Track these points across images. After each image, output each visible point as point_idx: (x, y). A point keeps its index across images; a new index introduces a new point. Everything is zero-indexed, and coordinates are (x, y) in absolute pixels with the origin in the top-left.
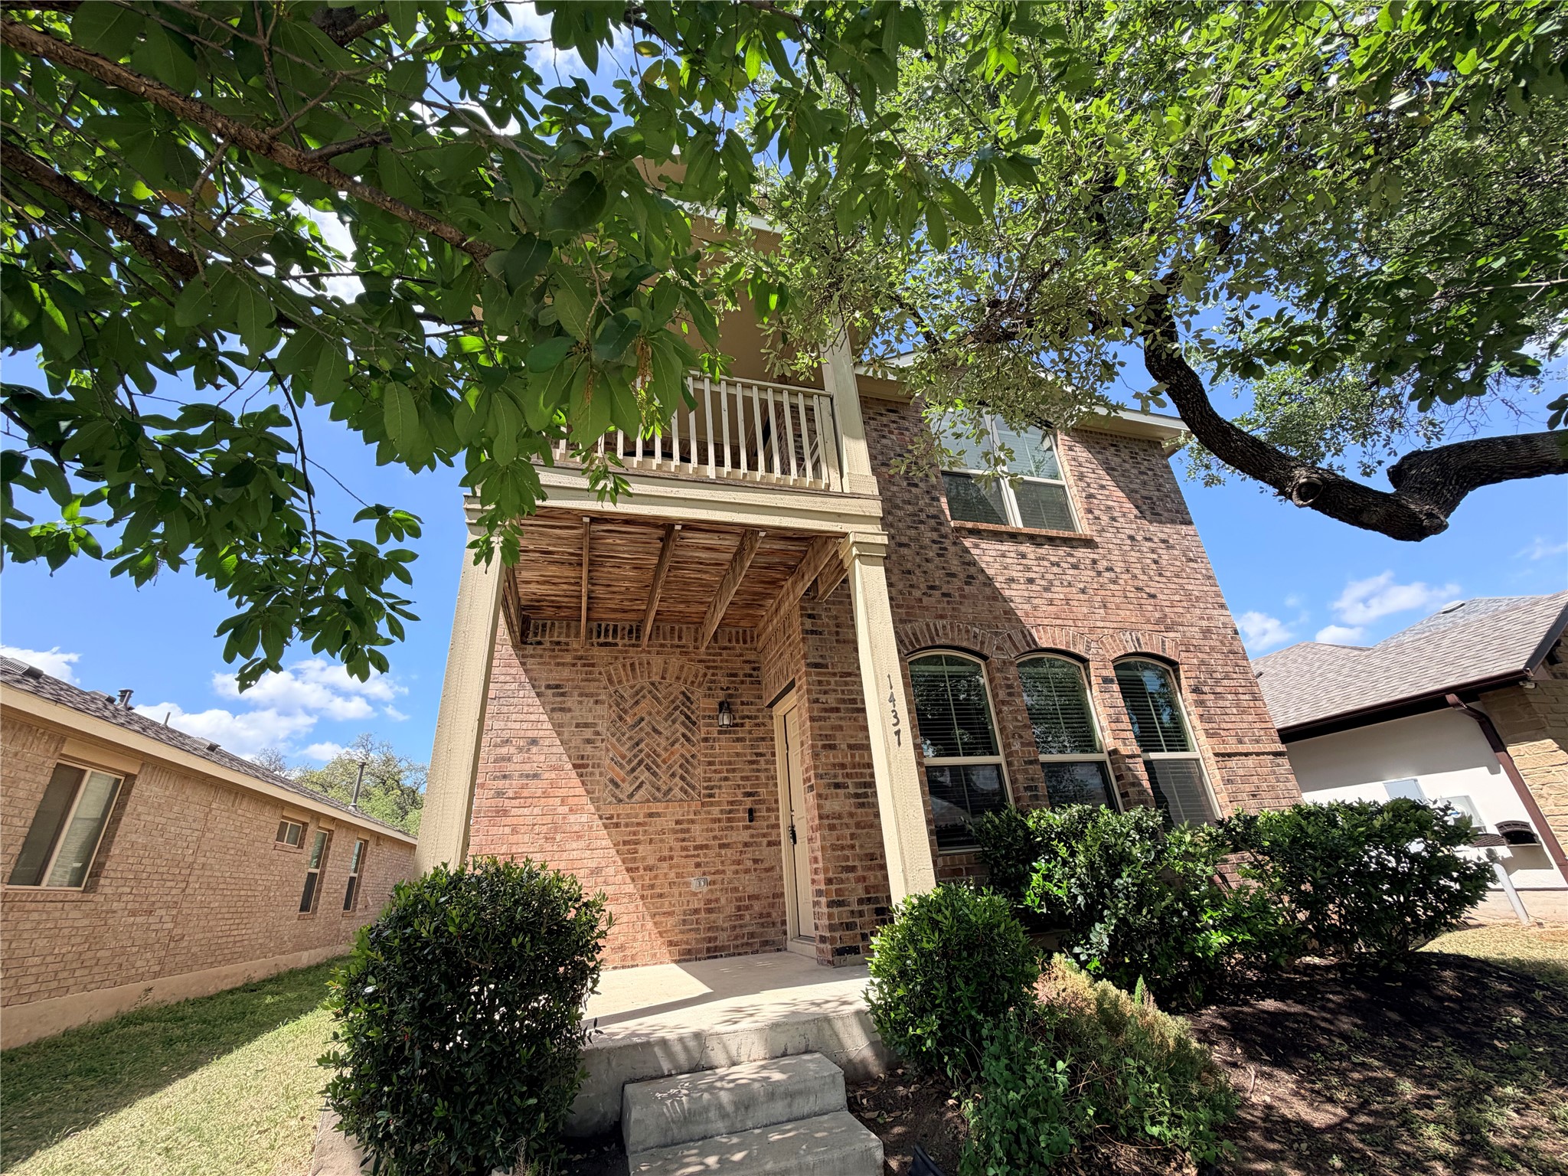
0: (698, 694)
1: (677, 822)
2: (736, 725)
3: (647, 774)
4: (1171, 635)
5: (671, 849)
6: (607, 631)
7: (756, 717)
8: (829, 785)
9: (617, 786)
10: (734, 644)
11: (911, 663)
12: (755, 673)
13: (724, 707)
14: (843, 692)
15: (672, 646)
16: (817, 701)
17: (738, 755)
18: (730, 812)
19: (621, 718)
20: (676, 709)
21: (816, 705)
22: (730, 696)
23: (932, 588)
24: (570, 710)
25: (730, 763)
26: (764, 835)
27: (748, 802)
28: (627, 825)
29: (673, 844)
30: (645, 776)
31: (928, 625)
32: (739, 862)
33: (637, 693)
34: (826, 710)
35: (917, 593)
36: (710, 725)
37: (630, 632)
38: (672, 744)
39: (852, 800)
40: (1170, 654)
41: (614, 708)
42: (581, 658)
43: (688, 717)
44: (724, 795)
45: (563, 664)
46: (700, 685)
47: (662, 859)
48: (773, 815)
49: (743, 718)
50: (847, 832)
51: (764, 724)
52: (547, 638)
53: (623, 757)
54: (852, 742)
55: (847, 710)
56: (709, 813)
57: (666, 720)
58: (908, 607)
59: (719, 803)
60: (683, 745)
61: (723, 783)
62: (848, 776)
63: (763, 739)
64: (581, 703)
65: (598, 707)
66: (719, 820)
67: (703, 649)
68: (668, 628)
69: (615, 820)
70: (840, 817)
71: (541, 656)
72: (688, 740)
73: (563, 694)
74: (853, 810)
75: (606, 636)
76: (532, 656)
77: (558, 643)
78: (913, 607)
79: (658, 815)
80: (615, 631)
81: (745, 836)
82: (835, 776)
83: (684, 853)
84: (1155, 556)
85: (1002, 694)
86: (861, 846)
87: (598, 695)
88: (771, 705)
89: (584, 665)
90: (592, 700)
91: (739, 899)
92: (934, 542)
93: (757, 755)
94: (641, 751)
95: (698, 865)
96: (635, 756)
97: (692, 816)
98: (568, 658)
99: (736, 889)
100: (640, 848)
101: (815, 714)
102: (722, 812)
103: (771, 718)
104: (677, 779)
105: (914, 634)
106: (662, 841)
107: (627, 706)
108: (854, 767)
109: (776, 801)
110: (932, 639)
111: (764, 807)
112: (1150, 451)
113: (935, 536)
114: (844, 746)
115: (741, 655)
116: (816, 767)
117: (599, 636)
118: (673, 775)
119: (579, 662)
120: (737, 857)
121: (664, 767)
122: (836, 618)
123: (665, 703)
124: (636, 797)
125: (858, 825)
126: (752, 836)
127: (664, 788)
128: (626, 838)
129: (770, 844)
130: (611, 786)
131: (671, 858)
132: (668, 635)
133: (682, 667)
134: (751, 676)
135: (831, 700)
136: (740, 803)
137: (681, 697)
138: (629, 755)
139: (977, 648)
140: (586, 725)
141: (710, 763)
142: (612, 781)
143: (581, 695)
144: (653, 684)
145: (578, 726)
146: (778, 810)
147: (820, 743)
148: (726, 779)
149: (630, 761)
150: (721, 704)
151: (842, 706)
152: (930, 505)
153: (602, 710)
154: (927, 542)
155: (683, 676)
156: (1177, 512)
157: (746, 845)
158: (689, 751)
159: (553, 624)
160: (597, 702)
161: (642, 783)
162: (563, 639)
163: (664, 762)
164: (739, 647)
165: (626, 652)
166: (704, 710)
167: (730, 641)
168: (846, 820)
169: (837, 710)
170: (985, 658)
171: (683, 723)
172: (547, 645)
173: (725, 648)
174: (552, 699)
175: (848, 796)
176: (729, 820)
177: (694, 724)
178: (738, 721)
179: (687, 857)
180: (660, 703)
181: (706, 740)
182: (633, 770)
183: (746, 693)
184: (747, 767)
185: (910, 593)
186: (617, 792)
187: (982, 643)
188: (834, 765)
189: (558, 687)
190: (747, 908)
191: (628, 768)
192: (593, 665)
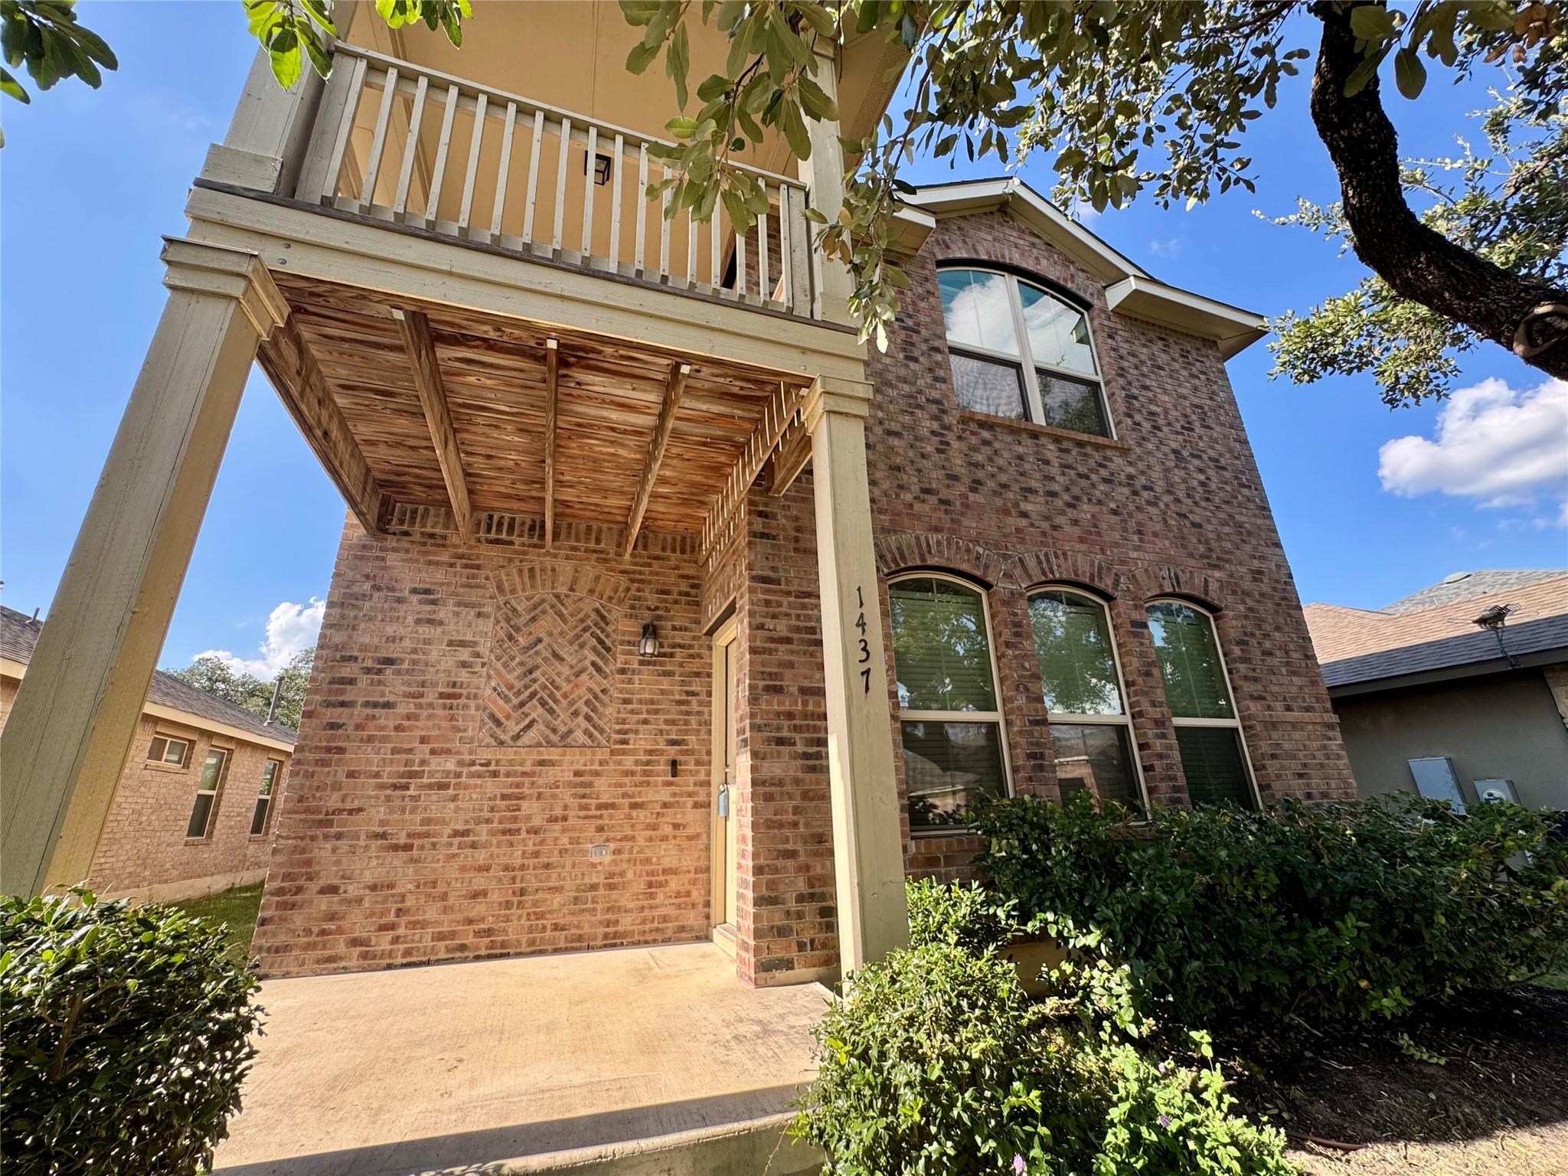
0: (616, 613)
1: (577, 774)
2: (664, 655)
3: (540, 710)
4: (1217, 574)
5: (566, 807)
6: (500, 524)
7: (691, 647)
8: (769, 741)
9: (498, 723)
10: (668, 553)
11: (890, 586)
12: (693, 591)
13: (650, 631)
14: (798, 617)
15: (586, 551)
16: (761, 627)
17: (663, 692)
18: (648, 763)
19: (511, 638)
20: (585, 630)
21: (760, 633)
22: (659, 618)
23: (927, 491)
24: (441, 623)
25: (652, 702)
26: (690, 795)
27: (672, 752)
28: (508, 775)
29: (569, 800)
30: (536, 712)
31: (918, 539)
32: (654, 827)
33: (535, 607)
34: (773, 640)
35: (908, 497)
36: (630, 653)
37: (532, 528)
38: (578, 675)
39: (800, 762)
40: (1214, 596)
41: (503, 624)
42: (461, 557)
43: (601, 642)
44: (641, 742)
45: (437, 563)
46: (620, 602)
47: (553, 820)
48: (702, 768)
49: (674, 646)
50: (789, 805)
51: (700, 656)
52: (417, 527)
53: (510, 687)
54: (806, 684)
55: (802, 642)
56: (619, 763)
57: (571, 643)
58: (894, 514)
59: (634, 752)
60: (591, 677)
61: (641, 727)
62: (796, 729)
63: (698, 674)
64: (457, 614)
65: (480, 621)
66: (633, 773)
67: (627, 557)
68: (583, 527)
69: (492, 768)
70: (781, 783)
71: (407, 551)
72: (599, 670)
73: (434, 602)
74: (800, 775)
75: (499, 530)
76: (395, 550)
77: (432, 536)
78: (899, 514)
79: (552, 763)
80: (511, 527)
81: (664, 794)
82: (779, 729)
83: (582, 813)
84: (1202, 477)
85: (1007, 634)
86: (807, 825)
87: (481, 605)
88: (711, 633)
89: (466, 566)
90: (472, 612)
91: (652, 873)
92: (933, 433)
93: (688, 693)
94: (535, 681)
95: (600, 829)
96: (526, 687)
97: (596, 767)
98: (445, 557)
99: (648, 861)
100: (524, 804)
101: (758, 643)
102: (637, 763)
103: (710, 648)
104: (581, 719)
105: (900, 549)
106: (554, 796)
107: (520, 622)
108: (805, 717)
109: (709, 753)
110: (923, 558)
111: (691, 759)
112: (1204, 351)
113: (935, 425)
114: (794, 690)
115: (677, 568)
116: (752, 716)
117: (489, 531)
118: (576, 714)
119: (459, 562)
120: (650, 820)
121: (564, 702)
122: (797, 519)
123: (572, 621)
124: (525, 739)
125: (805, 796)
126: (674, 795)
127: (563, 729)
128: (506, 791)
129: (696, 805)
130: (490, 724)
131: (565, 819)
132: (582, 537)
133: (597, 578)
134: (687, 594)
135: (782, 628)
136: (661, 752)
137: (594, 616)
138: (518, 685)
139: (978, 573)
140: (463, 644)
141: (626, 701)
142: (492, 717)
143: (459, 604)
144: (557, 596)
145: (450, 643)
146: (710, 763)
147: (761, 684)
148: (645, 722)
149: (519, 693)
150: (646, 628)
151: (795, 636)
152: (932, 387)
153: (486, 626)
154: (925, 432)
155: (599, 589)
156: (1232, 427)
157: (665, 805)
158: (599, 684)
159: (427, 511)
160: (479, 615)
161: (533, 721)
162: (438, 531)
163: (565, 696)
164: (674, 558)
165: (524, 553)
166: (624, 633)
167: (664, 549)
168: (789, 788)
169: (788, 641)
170: (987, 586)
171: (594, 649)
172: (417, 537)
173: (657, 558)
174: (418, 608)
175: (796, 756)
176: (645, 773)
177: (608, 650)
178: (667, 650)
179: (586, 817)
180: (565, 621)
181: (622, 671)
182: (522, 704)
183: (680, 616)
184: (675, 708)
185: (898, 496)
186: (498, 731)
187: (986, 567)
188: (778, 714)
189: (427, 592)
190: (660, 885)
191: (515, 701)
192: (478, 567)
